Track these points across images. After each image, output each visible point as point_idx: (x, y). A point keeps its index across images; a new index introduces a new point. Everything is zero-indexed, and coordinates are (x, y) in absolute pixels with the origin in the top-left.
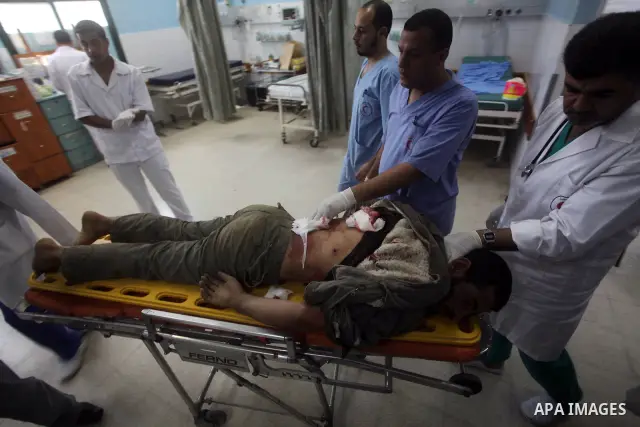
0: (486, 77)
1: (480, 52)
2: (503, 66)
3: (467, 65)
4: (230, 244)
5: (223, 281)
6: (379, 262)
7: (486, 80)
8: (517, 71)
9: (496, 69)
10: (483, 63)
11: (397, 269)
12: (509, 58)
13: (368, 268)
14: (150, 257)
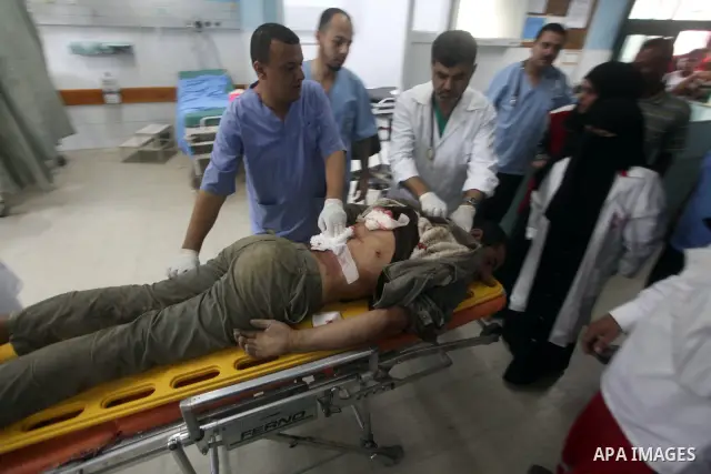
0: (209, 91)
1: (195, 67)
2: (222, 79)
3: (185, 81)
4: (257, 283)
5: (262, 329)
6: (430, 248)
7: (210, 95)
8: (238, 83)
9: (217, 82)
10: (202, 77)
11: (443, 249)
12: (226, 71)
13: (422, 255)
14: (139, 338)
